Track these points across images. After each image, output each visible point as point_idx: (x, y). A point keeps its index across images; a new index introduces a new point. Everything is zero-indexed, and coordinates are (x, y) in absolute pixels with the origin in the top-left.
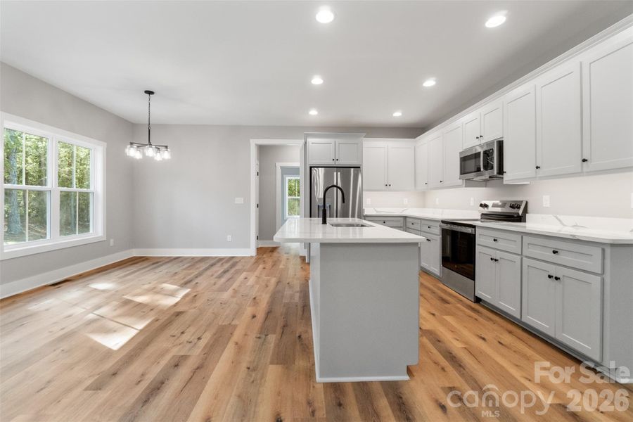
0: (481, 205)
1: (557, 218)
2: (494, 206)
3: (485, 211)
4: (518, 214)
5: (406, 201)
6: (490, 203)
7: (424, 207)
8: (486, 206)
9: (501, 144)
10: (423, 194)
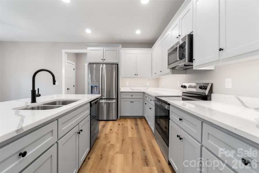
0: (182, 86)
1: (239, 99)
2: (190, 87)
3: (185, 90)
4: (205, 93)
5: (148, 84)
6: (187, 85)
7: (158, 87)
8: (185, 87)
9: (191, 37)
10: (158, 80)
